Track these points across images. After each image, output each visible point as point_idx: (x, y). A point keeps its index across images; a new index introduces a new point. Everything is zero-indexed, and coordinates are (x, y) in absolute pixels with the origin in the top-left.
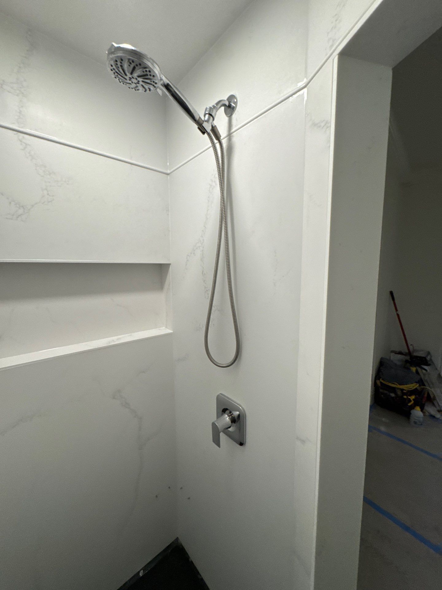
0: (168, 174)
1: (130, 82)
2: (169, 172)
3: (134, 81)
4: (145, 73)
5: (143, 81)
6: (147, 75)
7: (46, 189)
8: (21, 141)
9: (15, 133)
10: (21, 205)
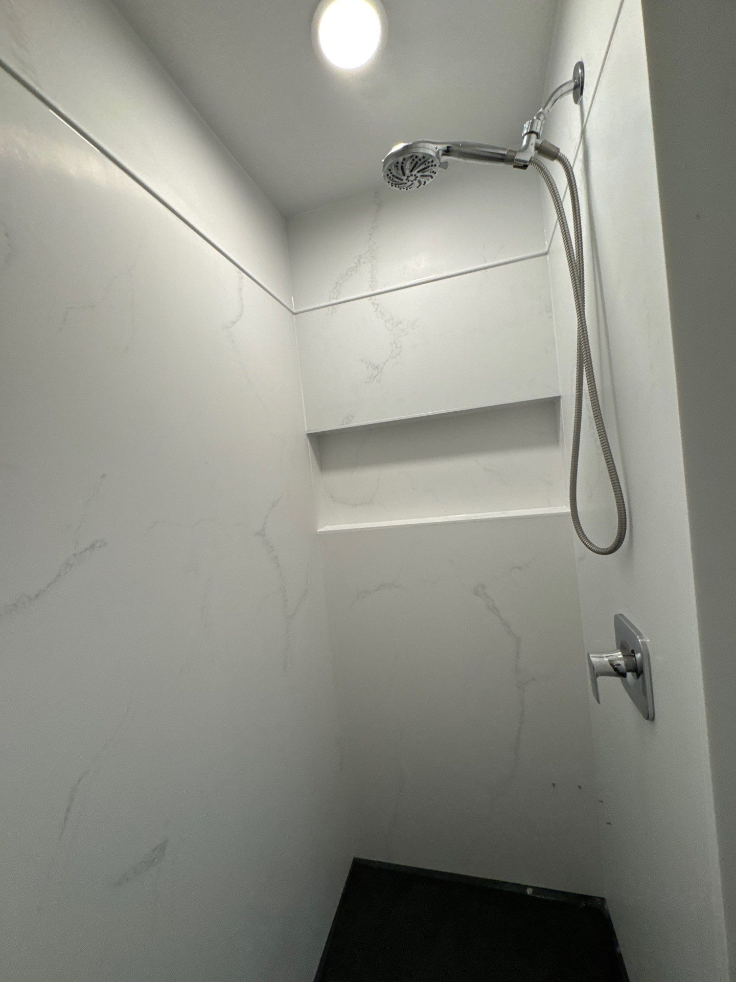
0: (546, 254)
1: (410, 183)
2: (546, 250)
3: (412, 178)
4: (414, 163)
5: (418, 172)
6: (417, 162)
7: (395, 342)
8: (374, 304)
9: (369, 298)
10: (376, 366)
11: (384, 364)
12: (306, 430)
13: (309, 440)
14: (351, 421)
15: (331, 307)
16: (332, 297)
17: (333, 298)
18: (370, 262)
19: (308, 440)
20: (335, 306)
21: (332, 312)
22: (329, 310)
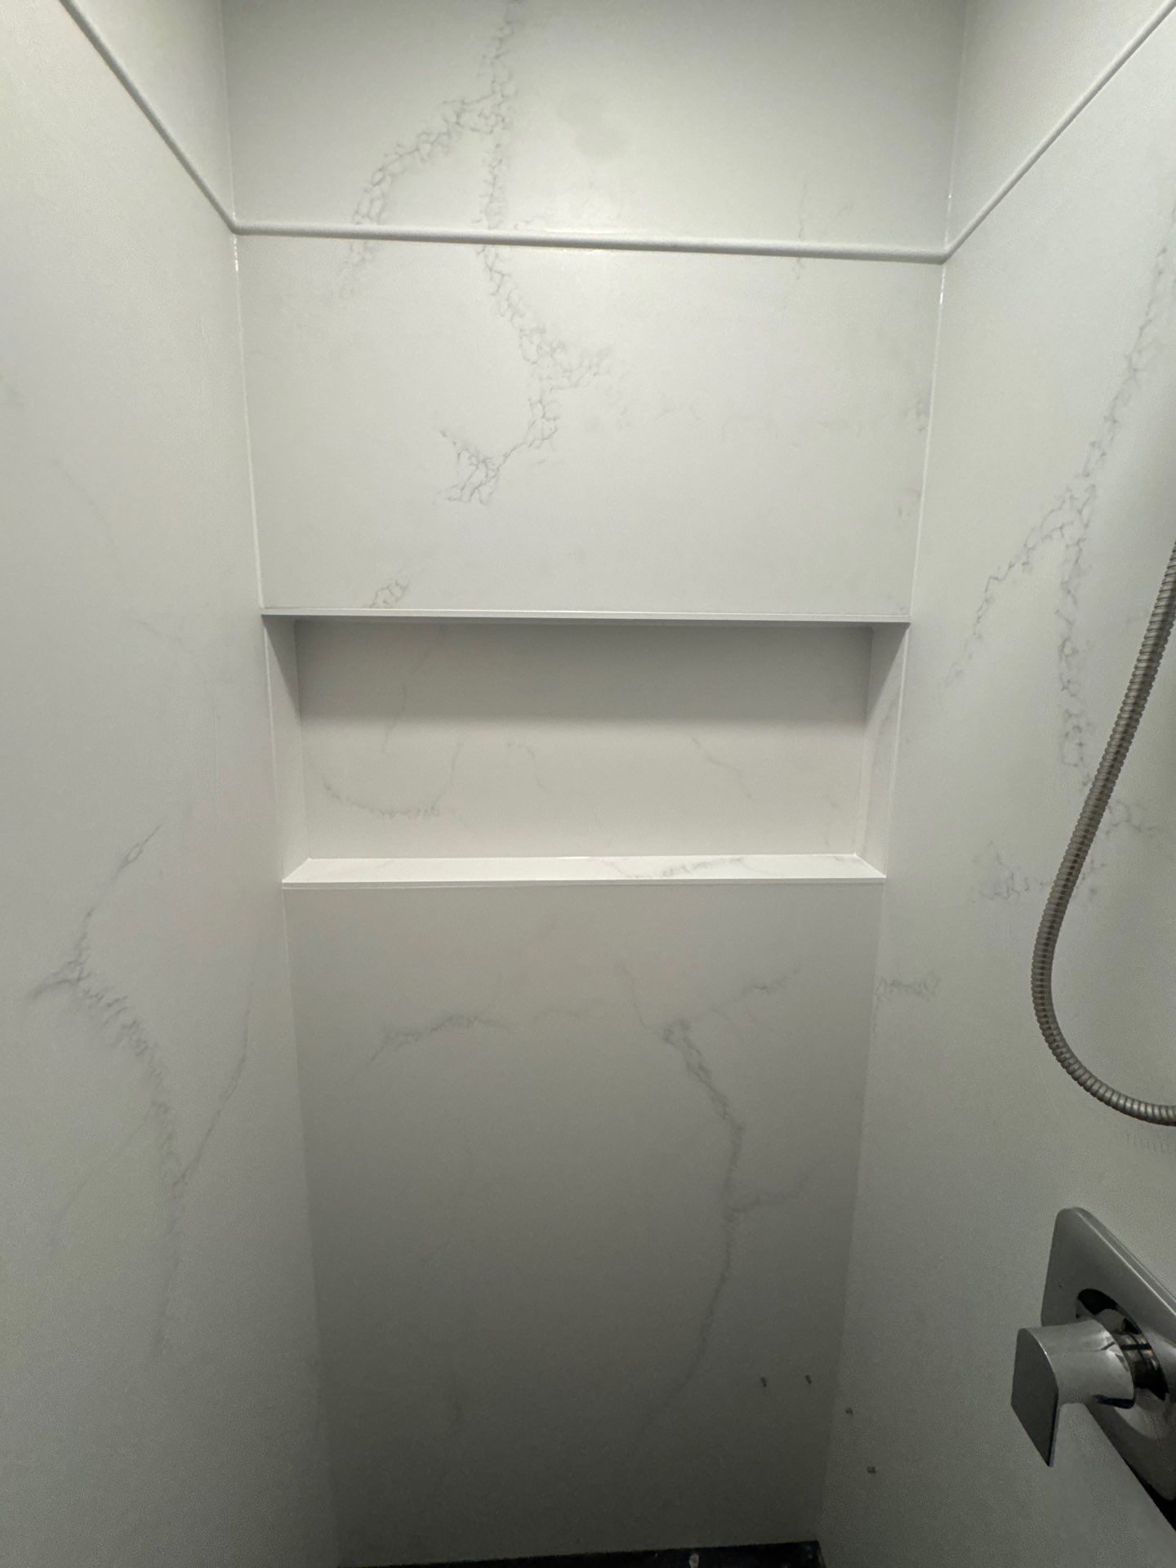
0: (941, 260)
2: (947, 248)
7: (541, 402)
8: (491, 270)
9: (479, 247)
10: (481, 459)
11: (506, 456)
12: (262, 606)
13: (270, 634)
14: (397, 600)
15: (358, 244)
16: (364, 210)
17: (368, 216)
18: (491, 132)
19: (265, 630)
20: (371, 243)
21: (363, 260)
22: (351, 250)
